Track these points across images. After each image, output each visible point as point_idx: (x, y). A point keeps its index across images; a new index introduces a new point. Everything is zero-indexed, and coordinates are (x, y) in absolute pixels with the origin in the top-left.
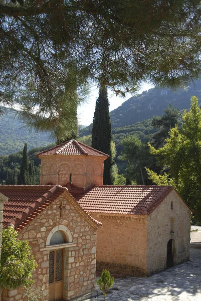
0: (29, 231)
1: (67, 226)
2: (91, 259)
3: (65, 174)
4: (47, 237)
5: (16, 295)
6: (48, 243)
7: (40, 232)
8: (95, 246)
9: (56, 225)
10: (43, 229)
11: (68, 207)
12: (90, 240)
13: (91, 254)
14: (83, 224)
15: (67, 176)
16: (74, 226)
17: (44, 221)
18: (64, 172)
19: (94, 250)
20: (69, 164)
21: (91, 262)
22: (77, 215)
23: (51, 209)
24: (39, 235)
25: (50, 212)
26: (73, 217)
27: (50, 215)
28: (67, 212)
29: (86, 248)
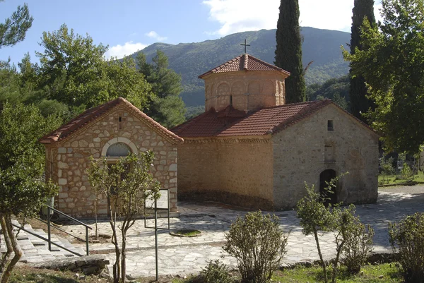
0: (78, 140)
1: (130, 139)
2: (168, 178)
3: (225, 96)
4: (102, 148)
5: (66, 198)
6: (104, 153)
7: (93, 142)
8: (174, 163)
9: (113, 137)
10: (97, 140)
11: (130, 119)
12: (166, 156)
13: (169, 172)
14: (154, 138)
15: (228, 98)
16: (141, 139)
17: (97, 132)
18: (223, 94)
19: (174, 167)
20: (228, 83)
21: (169, 180)
22: (144, 128)
23: (107, 120)
24: (92, 145)
25: (105, 124)
26: (137, 129)
27: (105, 126)
28: (129, 124)
29: (159, 165)
